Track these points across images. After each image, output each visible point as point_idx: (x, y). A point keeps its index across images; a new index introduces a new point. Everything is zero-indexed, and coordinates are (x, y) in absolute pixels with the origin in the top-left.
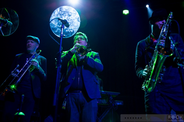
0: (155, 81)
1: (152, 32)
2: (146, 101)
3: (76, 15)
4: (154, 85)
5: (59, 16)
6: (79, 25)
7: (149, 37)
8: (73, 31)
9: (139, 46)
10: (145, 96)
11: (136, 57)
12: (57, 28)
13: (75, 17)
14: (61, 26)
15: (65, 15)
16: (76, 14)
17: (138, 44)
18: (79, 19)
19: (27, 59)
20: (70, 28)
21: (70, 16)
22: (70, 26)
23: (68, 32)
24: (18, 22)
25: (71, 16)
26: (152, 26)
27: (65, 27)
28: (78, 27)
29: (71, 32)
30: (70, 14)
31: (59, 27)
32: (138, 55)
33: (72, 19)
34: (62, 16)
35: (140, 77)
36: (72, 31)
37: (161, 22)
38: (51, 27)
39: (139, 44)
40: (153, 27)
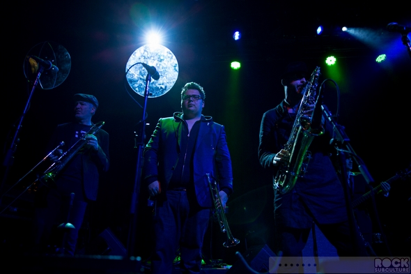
0: (296, 174)
1: (286, 97)
2: (276, 208)
3: (172, 61)
4: (293, 180)
5: (142, 60)
6: (176, 78)
7: (281, 105)
8: (166, 87)
9: (265, 118)
10: (275, 200)
11: (261, 136)
12: (137, 81)
13: (170, 63)
14: (145, 77)
15: (152, 58)
16: (172, 58)
17: (264, 116)
18: (177, 68)
19: (77, 132)
20: (161, 80)
21: (161, 61)
22: (160, 78)
23: (157, 88)
24: (68, 66)
25: (163, 62)
26: (286, 88)
27: (153, 80)
28: (175, 81)
29: (161, 88)
30: (162, 58)
31: (141, 79)
32: (263, 134)
33: (165, 66)
34: (148, 60)
35: (267, 165)
36: (163, 87)
37: (298, 82)
38: (128, 77)
39: (266, 115)
40: (288, 89)
